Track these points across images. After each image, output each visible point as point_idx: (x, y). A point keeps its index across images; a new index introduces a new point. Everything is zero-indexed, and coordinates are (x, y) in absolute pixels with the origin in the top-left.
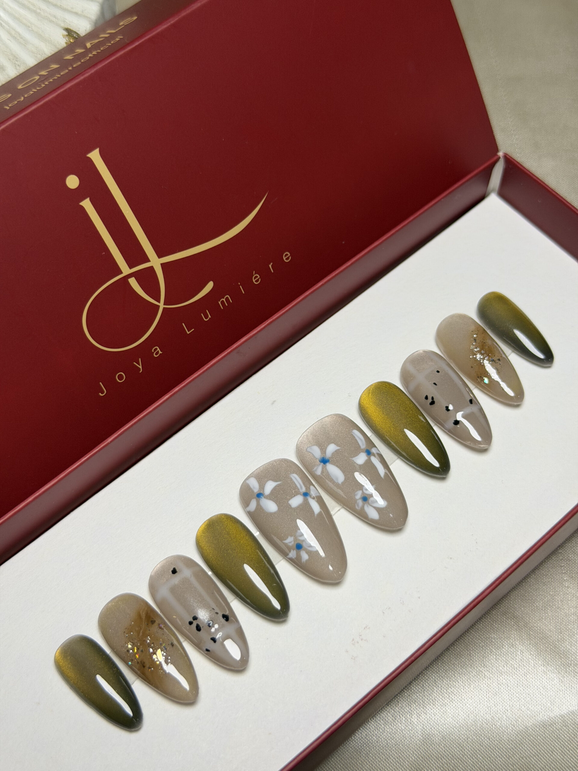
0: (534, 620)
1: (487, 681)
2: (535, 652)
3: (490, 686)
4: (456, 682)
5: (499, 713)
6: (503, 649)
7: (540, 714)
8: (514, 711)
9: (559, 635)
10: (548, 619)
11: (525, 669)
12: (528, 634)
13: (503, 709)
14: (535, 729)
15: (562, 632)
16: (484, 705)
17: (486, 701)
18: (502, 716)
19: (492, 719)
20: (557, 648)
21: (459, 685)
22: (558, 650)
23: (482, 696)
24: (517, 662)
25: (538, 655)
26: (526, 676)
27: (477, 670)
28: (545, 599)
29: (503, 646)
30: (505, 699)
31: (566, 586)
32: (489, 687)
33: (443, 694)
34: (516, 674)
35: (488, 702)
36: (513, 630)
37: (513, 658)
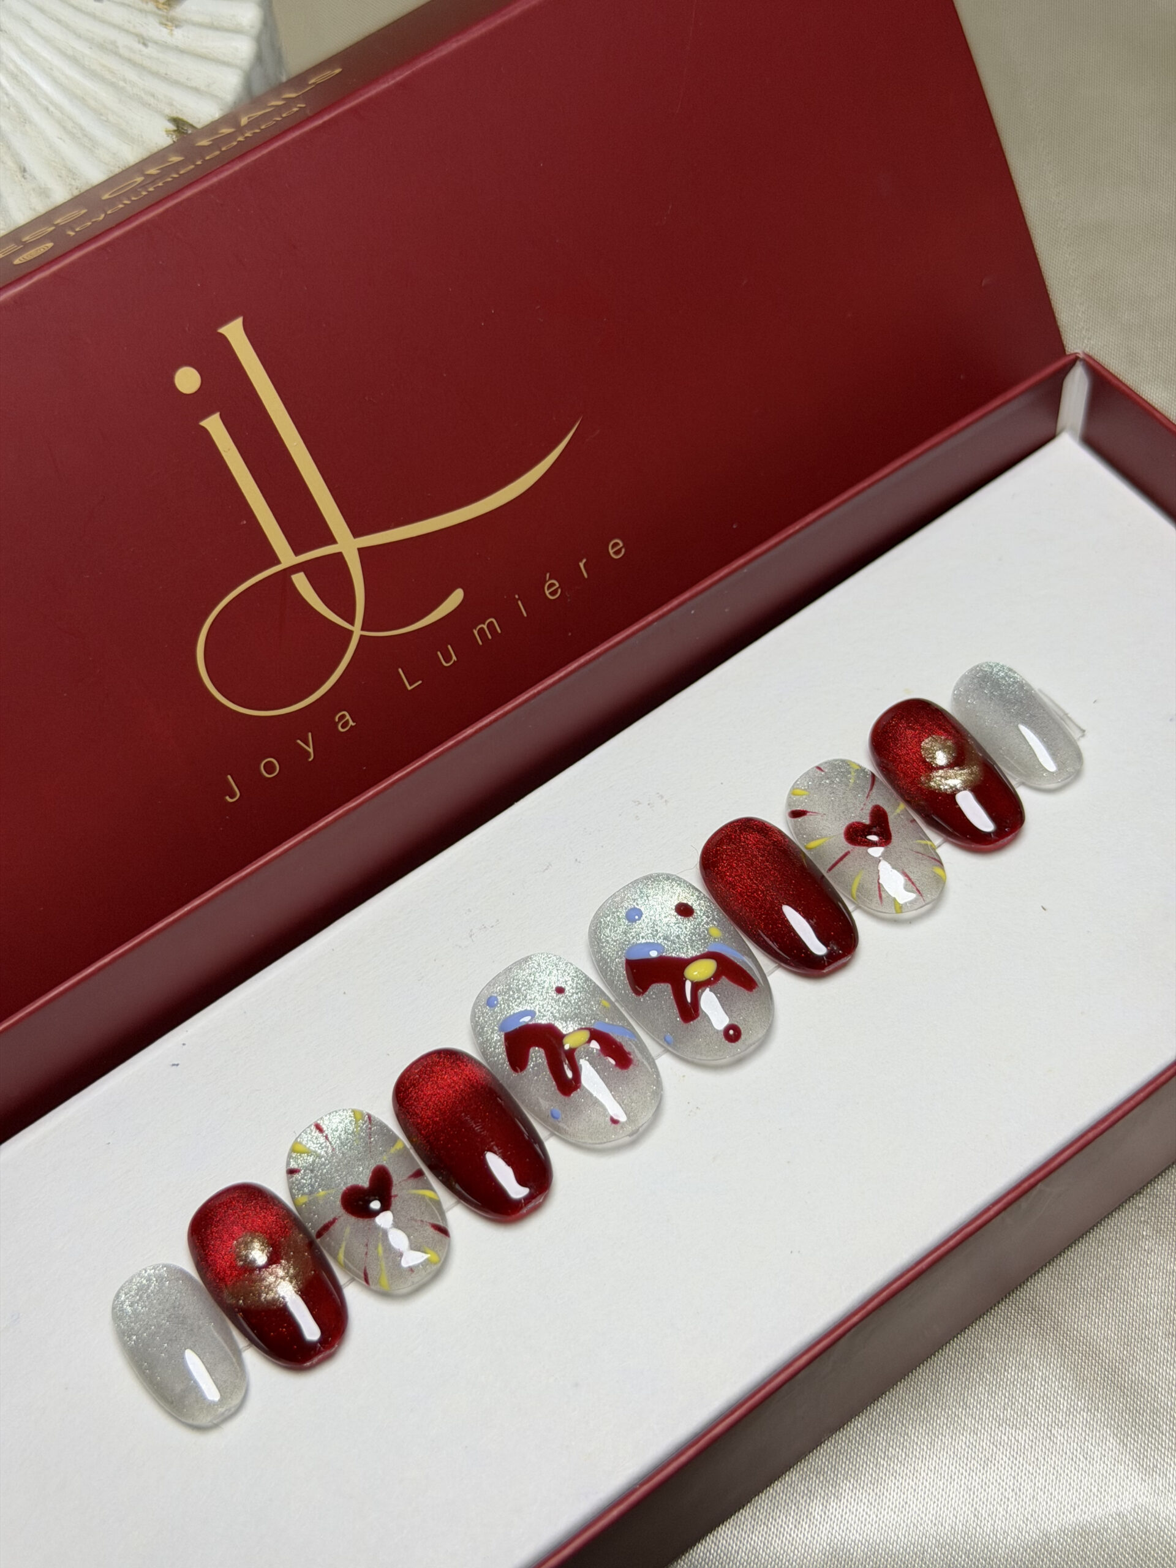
0: (1075, 1317)
1: (968, 1436)
2: (1071, 1383)
3: (975, 1447)
4: (906, 1437)
5: (991, 1503)
6: (1006, 1374)
7: (1075, 1509)
8: (1023, 1500)
9: (1124, 1348)
10: (1104, 1315)
11: (1049, 1416)
12: (1059, 1345)
13: (998, 1496)
14: (1063, 1538)
15: (1131, 1342)
16: (961, 1486)
17: (965, 1477)
18: (997, 1509)
19: (975, 1515)
20: (1118, 1375)
21: (910, 1443)
22: (1120, 1379)
23: (956, 1468)
24: (1034, 1401)
25: (1077, 1389)
26: (1051, 1431)
27: (950, 1413)
28: (1100, 1275)
29: (1007, 1368)
30: (1004, 1474)
31: (1146, 1248)
32: (972, 1449)
33: (877, 1459)
34: (1030, 1425)
35: (968, 1480)
36: (1029, 1335)
37: (1025, 1392)
